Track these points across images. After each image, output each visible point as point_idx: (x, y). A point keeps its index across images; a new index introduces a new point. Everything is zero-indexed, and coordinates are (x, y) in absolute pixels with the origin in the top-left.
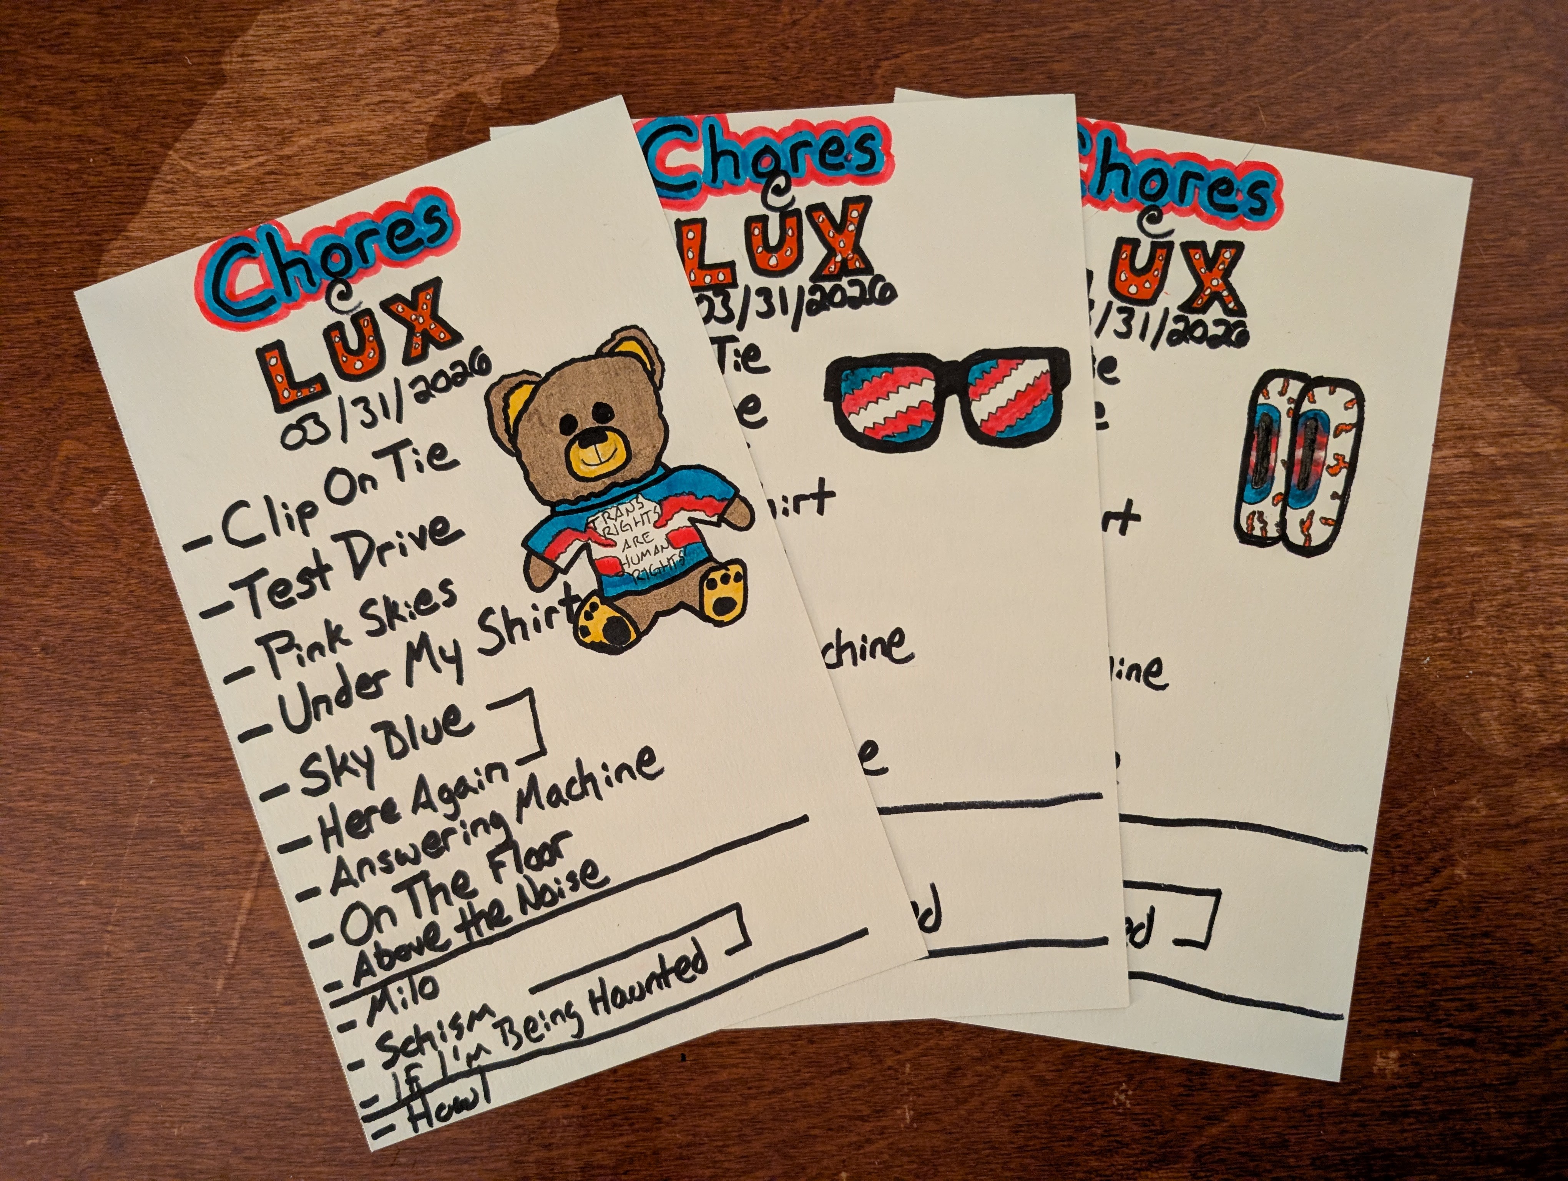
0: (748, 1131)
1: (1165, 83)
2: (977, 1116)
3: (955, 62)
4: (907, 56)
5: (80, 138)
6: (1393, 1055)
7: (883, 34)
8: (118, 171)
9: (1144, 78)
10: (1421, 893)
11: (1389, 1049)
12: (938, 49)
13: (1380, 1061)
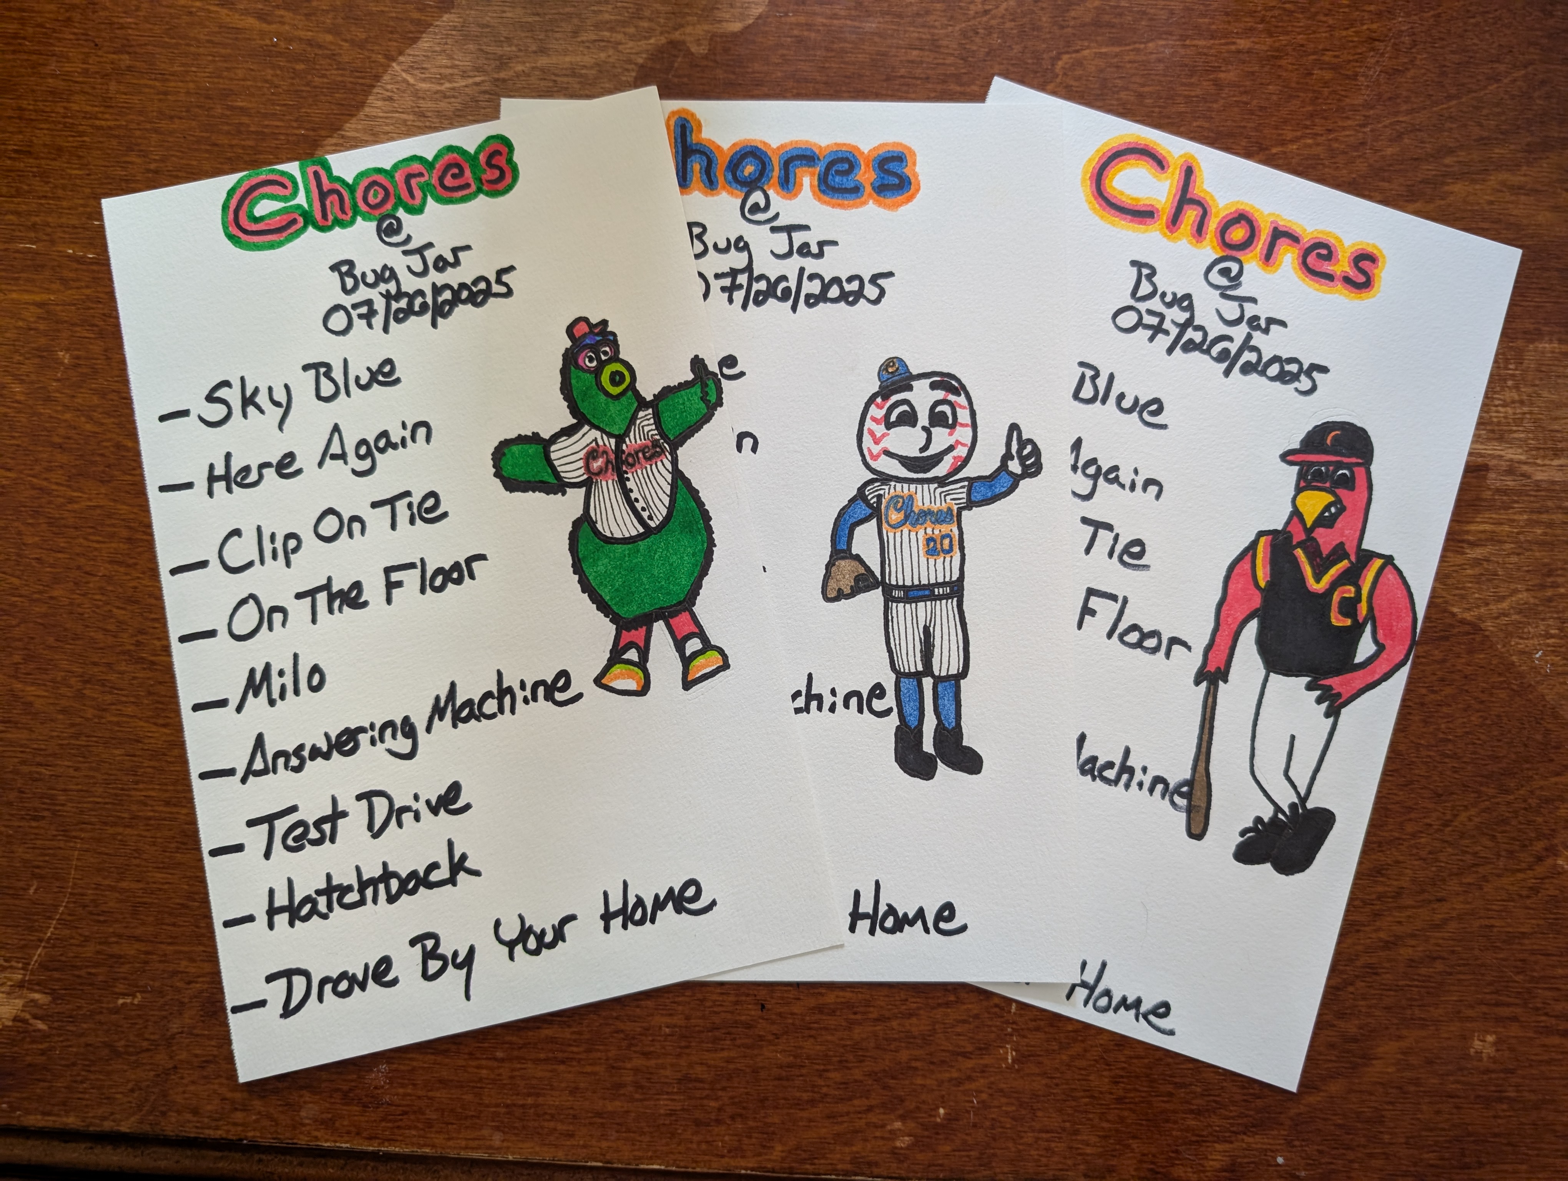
0: (850, 1057)
1: (1320, 101)
2: (1078, 1063)
3: (1130, 62)
4: (1086, 52)
5: (310, 42)
6: (1490, 1038)
7: (1066, 30)
8: (342, 75)
9: (1301, 94)
10: (1524, 880)
11: (1487, 1032)
12: (1117, 49)
13: (1477, 1044)
